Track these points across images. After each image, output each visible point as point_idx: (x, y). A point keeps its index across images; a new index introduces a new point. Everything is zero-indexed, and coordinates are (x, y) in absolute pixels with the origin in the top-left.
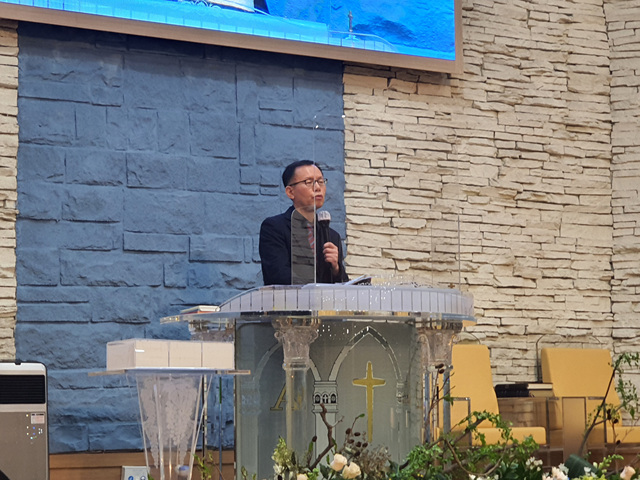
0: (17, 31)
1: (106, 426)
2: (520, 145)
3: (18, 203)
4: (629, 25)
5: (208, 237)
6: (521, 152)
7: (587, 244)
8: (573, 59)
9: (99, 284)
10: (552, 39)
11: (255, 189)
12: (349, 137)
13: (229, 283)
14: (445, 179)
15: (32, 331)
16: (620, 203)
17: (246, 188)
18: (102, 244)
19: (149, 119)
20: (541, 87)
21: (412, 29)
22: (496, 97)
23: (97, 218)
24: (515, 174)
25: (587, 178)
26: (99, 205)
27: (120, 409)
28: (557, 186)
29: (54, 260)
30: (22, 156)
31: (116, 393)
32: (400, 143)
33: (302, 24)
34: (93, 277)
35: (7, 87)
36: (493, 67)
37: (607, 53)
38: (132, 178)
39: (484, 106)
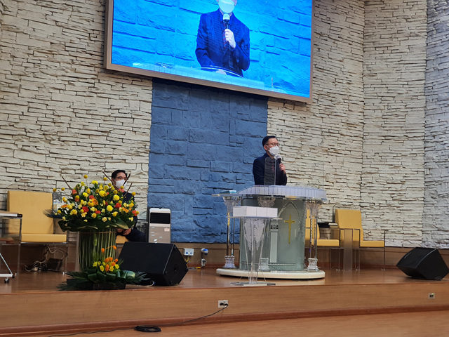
0: (152, 81)
1: (178, 232)
2: (331, 131)
3: (150, 147)
4: (373, 86)
5: (217, 162)
6: (330, 133)
7: (353, 170)
8: (351, 98)
9: (177, 178)
10: (344, 90)
11: (235, 144)
12: (269, 125)
13: (224, 180)
14: (303, 143)
15: (153, 196)
16: (366, 154)
17: (232, 144)
18: (179, 163)
19: (197, 116)
20: (339, 109)
21: (294, 85)
22: (322, 112)
23: (178, 153)
24: (328, 142)
25: (354, 144)
26: (179, 148)
27: (184, 227)
28: (343, 147)
29: (162, 169)
30: (152, 129)
31: (182, 220)
32: (287, 128)
33: (255, 81)
34: (176, 176)
35: (148, 102)
36: (322, 100)
37: (363, 96)
38: (191, 138)
39: (318, 115)
